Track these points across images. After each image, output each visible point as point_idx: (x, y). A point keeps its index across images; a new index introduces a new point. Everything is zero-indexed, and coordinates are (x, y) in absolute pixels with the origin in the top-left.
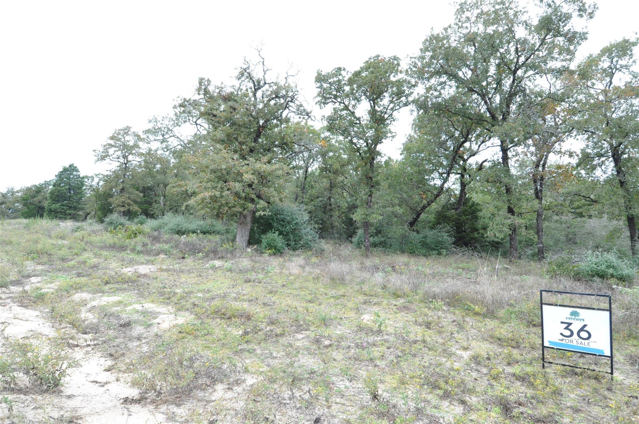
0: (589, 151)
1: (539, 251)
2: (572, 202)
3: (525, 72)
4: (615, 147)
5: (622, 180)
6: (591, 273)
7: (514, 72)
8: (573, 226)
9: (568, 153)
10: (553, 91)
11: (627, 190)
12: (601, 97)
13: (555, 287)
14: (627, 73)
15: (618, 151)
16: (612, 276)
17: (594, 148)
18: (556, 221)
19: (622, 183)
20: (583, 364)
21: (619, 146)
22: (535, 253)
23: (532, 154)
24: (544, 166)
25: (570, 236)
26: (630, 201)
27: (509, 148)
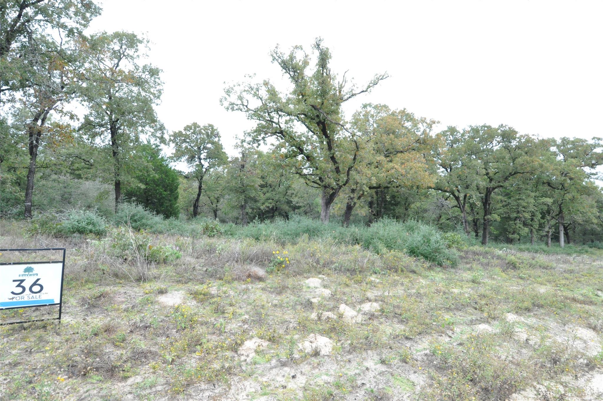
0: (92, 119)
1: (26, 210)
2: (73, 163)
3: (36, 13)
4: (114, 122)
5: (115, 151)
6: (72, 230)
7: (23, 7)
8: (70, 186)
9: (69, 115)
10: (63, 47)
11: (117, 160)
12: (108, 74)
13: (32, 246)
14: (132, 63)
15: (115, 126)
16: (91, 231)
17: (96, 118)
18: (54, 180)
19: (115, 153)
20: (36, 317)
21: (117, 121)
22: (22, 212)
23: (32, 105)
24: (43, 121)
25: (66, 196)
26: (119, 169)
27: (3, 90)
